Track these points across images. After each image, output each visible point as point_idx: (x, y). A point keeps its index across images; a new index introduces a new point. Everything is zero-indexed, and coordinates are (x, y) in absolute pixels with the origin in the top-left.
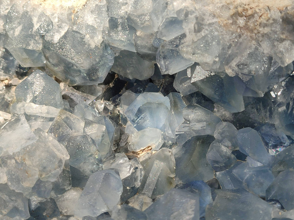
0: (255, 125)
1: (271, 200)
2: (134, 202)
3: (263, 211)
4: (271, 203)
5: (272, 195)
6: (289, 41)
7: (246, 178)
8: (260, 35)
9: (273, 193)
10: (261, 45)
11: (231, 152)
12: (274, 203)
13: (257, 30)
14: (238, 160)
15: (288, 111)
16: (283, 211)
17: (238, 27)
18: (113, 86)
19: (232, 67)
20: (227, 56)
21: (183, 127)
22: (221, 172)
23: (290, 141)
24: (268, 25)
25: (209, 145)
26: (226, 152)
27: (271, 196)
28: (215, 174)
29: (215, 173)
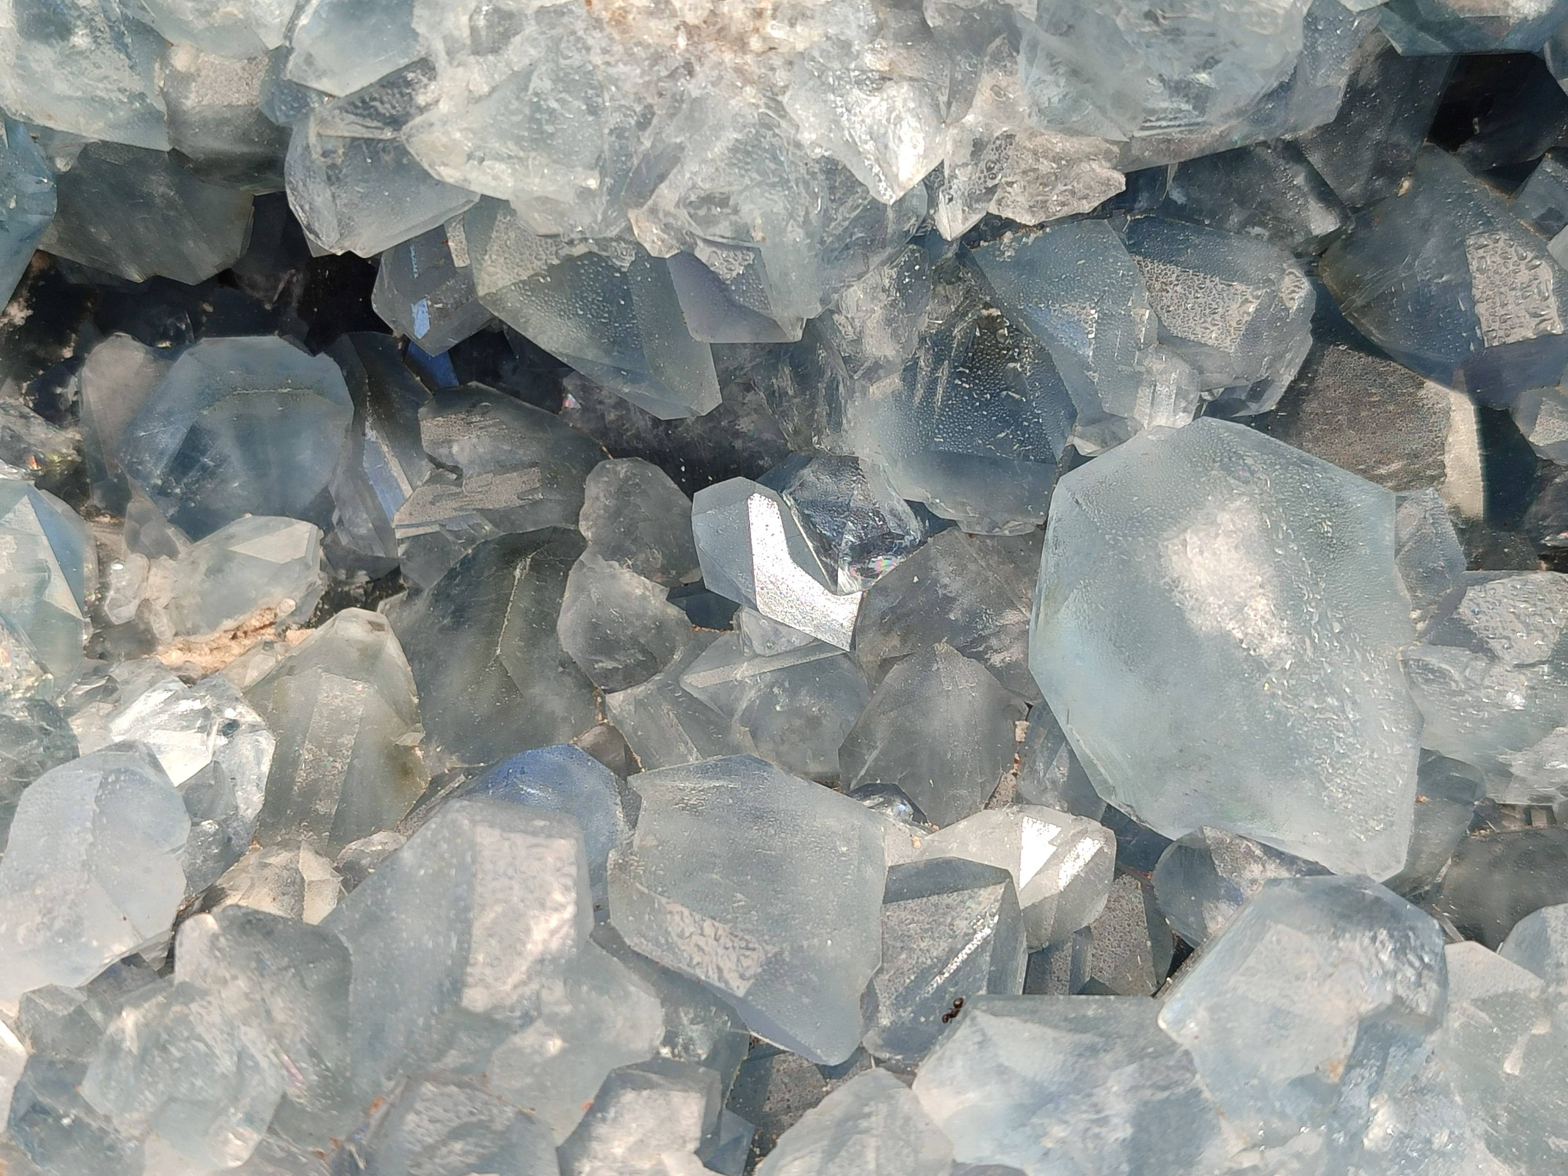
0: (761, 463)
1: (865, 791)
2: (252, 886)
3: (848, 841)
4: (867, 803)
5: (866, 767)
6: (905, 87)
7: (744, 706)
8: (777, 62)
9: (871, 758)
10: (784, 109)
11: (664, 597)
12: (881, 800)
13: (765, 39)
14: (698, 628)
15: (911, 396)
16: (923, 828)
17: (677, 28)
18: (28, 319)
19: (661, 215)
20: (636, 162)
21: (432, 503)
22: (629, 691)
23: (924, 523)
24: (809, 13)
25: (566, 576)
26: (644, 597)
27: (862, 773)
28: (603, 703)
29: (599, 700)
